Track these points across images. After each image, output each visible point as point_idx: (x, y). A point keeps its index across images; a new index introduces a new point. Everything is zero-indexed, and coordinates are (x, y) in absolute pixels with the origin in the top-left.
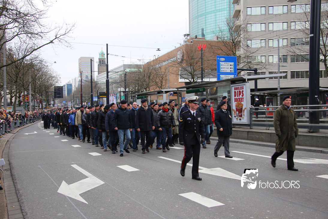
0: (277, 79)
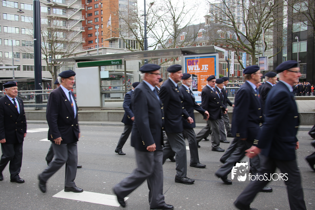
0: (12, 70)
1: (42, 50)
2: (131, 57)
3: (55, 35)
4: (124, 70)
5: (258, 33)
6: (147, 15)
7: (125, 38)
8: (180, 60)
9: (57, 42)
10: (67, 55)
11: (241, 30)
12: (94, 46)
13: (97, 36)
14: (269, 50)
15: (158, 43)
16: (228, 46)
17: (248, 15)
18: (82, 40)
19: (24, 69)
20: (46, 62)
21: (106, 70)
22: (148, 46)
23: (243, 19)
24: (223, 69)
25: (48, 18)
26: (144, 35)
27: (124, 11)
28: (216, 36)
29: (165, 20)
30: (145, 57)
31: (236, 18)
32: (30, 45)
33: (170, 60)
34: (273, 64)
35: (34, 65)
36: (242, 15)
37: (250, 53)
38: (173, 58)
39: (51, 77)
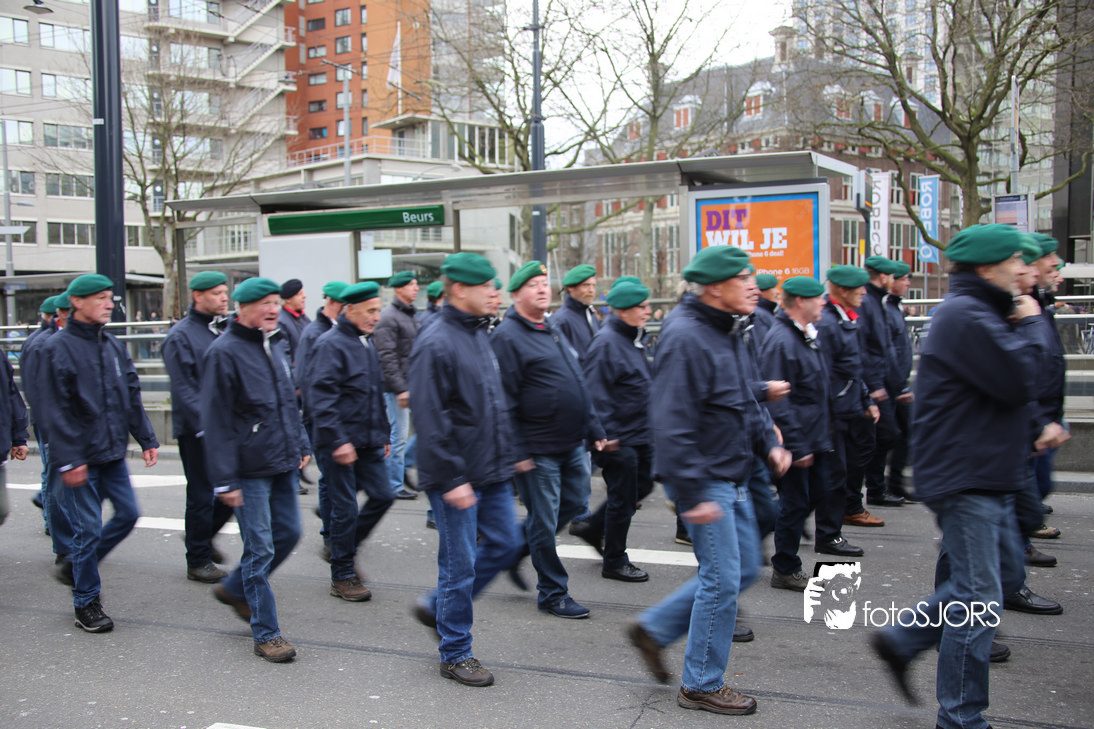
1: (125, 163)
2: (480, 195)
3: (177, 104)
4: (451, 246)
5: (992, 96)
6: (543, 27)
7: (457, 119)
8: (672, 204)
9: (184, 130)
10: (226, 182)
11: (919, 85)
12: (335, 150)
13: (346, 109)
14: (1036, 166)
15: (585, 140)
16: (867, 150)
17: (950, 23)
18: (284, 124)
19: (54, 238)
20: (141, 212)
21: (379, 245)
22: (547, 152)
23: (929, 41)
24: (846, 241)
25: (148, 36)
26: (529, 106)
27: (450, 13)
28: (816, 110)
29: (616, 48)
30: (535, 194)
31: (897, 38)
32: (78, 144)
33: (633, 206)
34: (1051, 222)
35: (93, 222)
36: (924, 25)
37: (959, 179)
38: (646, 199)
39: (160, 268)
